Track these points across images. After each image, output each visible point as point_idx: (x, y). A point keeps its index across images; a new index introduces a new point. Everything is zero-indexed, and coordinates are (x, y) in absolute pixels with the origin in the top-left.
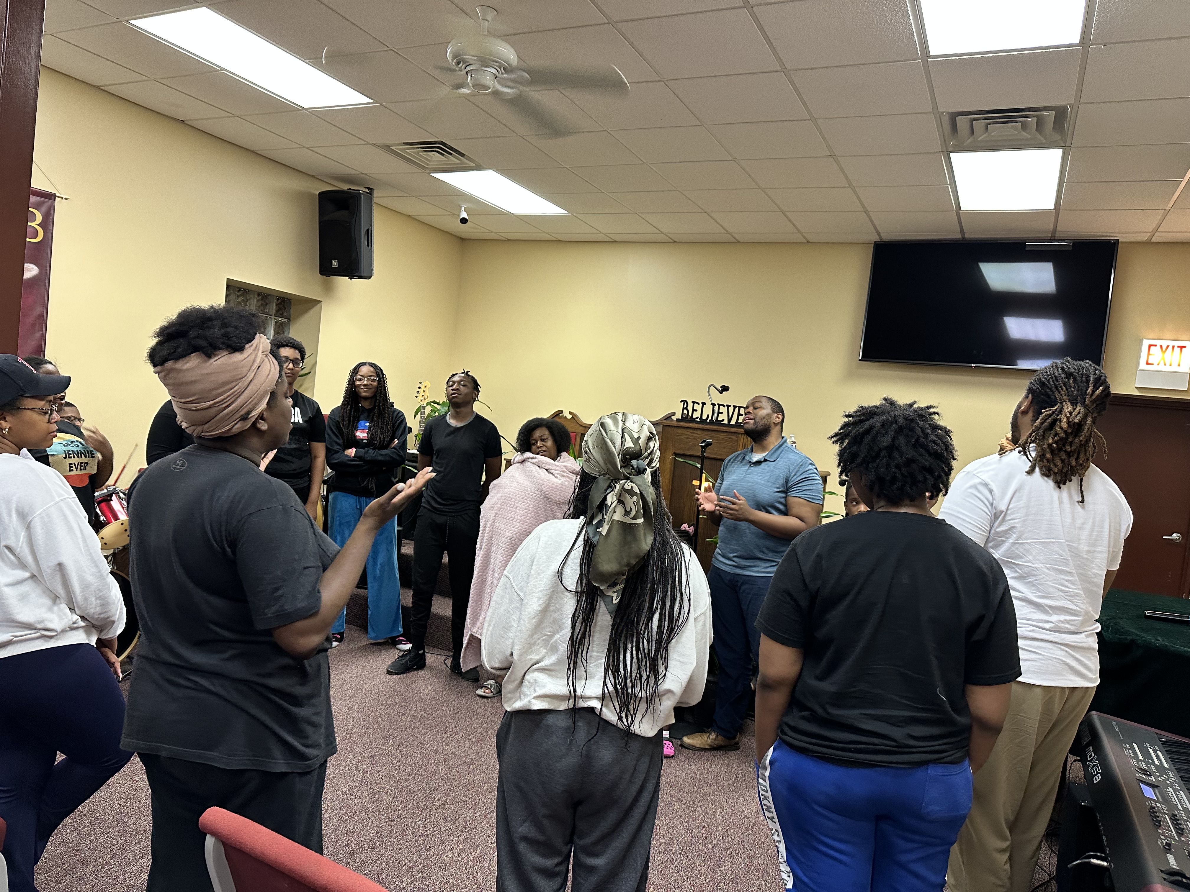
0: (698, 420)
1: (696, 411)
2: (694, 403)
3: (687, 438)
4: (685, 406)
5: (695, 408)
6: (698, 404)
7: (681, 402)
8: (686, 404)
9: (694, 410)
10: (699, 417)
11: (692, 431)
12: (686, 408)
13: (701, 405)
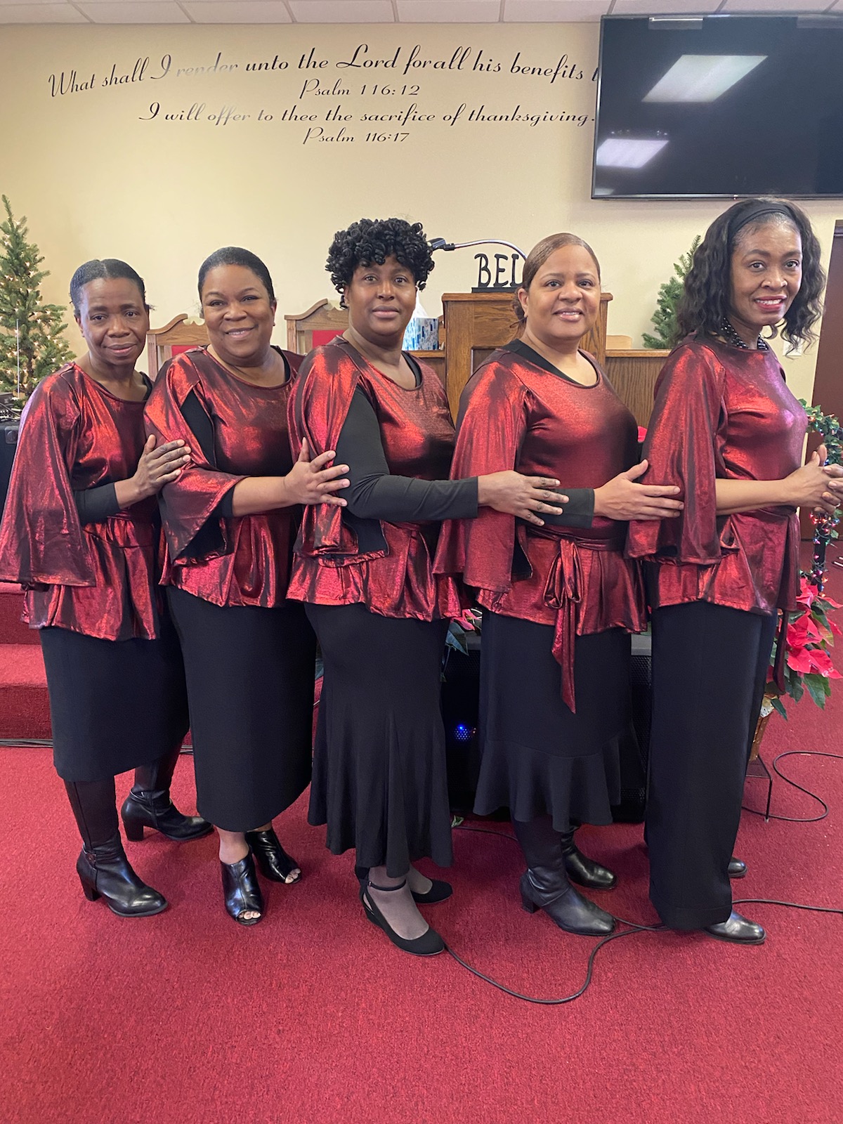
0: (508, 286)
1: (503, 270)
2: (498, 257)
3: (493, 320)
4: (483, 265)
5: (500, 267)
6: (506, 258)
7: (476, 258)
8: (483, 259)
9: (500, 270)
10: (510, 281)
11: (499, 307)
12: (486, 269)
13: (511, 260)
